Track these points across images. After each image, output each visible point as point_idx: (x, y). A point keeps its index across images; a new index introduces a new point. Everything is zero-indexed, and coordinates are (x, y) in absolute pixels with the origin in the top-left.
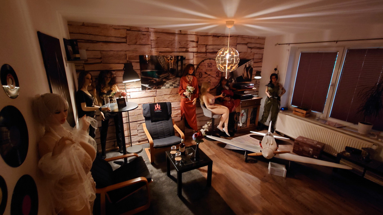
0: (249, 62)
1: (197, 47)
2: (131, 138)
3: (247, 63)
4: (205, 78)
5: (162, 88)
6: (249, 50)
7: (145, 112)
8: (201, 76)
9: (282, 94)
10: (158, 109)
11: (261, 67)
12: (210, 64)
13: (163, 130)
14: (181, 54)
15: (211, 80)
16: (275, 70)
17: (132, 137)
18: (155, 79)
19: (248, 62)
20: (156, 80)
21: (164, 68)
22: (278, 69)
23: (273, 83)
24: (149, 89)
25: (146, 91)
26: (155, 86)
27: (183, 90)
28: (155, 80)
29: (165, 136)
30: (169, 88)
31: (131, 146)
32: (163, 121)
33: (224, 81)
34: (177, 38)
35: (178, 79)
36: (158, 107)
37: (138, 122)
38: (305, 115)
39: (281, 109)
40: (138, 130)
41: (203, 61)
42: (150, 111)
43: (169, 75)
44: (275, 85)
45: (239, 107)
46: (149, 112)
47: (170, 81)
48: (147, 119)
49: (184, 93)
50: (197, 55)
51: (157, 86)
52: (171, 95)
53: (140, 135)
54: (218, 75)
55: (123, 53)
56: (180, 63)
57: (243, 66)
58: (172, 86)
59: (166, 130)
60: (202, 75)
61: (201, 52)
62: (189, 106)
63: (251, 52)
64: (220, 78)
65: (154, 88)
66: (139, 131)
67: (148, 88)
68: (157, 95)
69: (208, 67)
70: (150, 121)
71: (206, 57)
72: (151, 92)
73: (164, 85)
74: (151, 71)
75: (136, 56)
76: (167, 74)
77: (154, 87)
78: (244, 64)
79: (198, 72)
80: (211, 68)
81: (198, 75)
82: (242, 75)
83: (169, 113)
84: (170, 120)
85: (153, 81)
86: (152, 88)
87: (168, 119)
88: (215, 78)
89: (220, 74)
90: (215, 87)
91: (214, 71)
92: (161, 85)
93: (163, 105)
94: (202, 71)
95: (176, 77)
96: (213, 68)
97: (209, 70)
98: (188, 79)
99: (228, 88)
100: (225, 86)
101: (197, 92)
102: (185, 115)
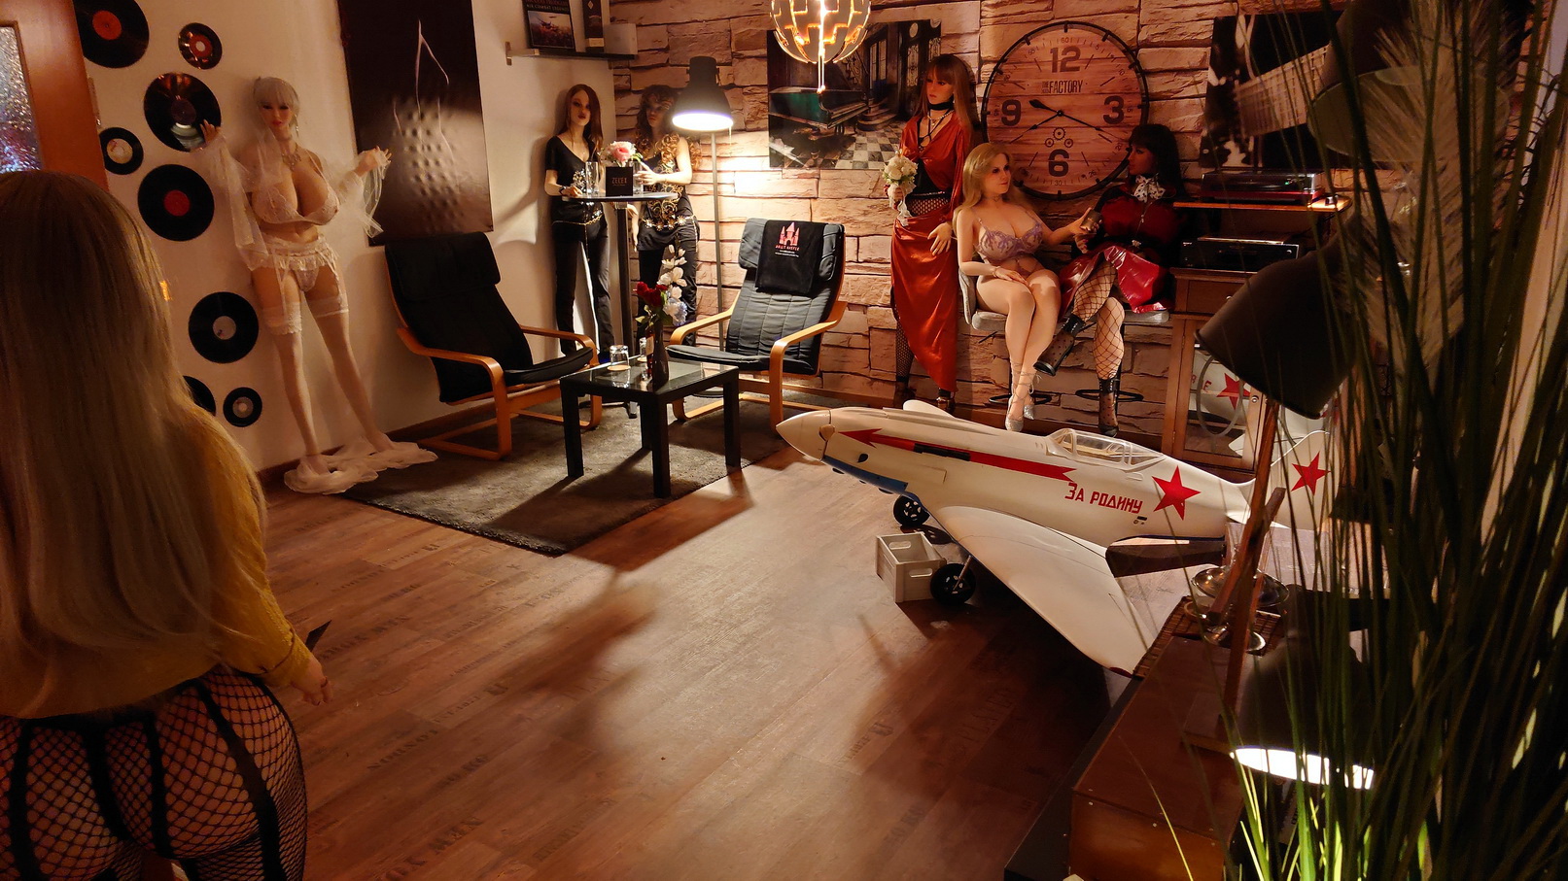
4: (1035, 127)
5: (840, 164)
7: (747, 249)
8: (1011, 118)
10: (789, 242)
12: (1065, 53)
13: (779, 331)
14: (921, 13)
18: (813, 124)
20: (817, 131)
21: (849, 78)
24: (794, 165)
25: (784, 171)
26: (816, 156)
28: (814, 128)
32: (794, 298)
36: (790, 235)
41: (1026, 39)
42: (760, 246)
43: (870, 110)
47: (871, 135)
48: (749, 274)
50: (999, 11)
51: (822, 154)
52: (874, 202)
54: (1115, 115)
55: (721, 26)
56: (913, 56)
58: (880, 159)
60: (1018, 113)
62: (915, 256)
65: (811, 162)
67: (792, 160)
68: (822, 194)
69: (1055, 70)
70: (754, 286)
71: (1044, 15)
72: (800, 177)
73: (848, 155)
74: (803, 91)
75: (758, 35)
76: (860, 105)
77: (812, 157)
79: (998, 98)
80: (1075, 76)
81: (996, 113)
83: (825, 269)
84: (821, 299)
85: (807, 135)
86: (804, 160)
87: (812, 294)
88: (1098, 129)
89: (1130, 110)
90: (1100, 185)
91: (1092, 93)
92: (836, 154)
93: (811, 232)
94: (1020, 92)
95: (894, 120)
96: (1085, 75)
97: (1062, 87)
98: (924, 126)
99: (1156, 192)
100: (1143, 178)
101: (955, 193)
102: (897, 300)
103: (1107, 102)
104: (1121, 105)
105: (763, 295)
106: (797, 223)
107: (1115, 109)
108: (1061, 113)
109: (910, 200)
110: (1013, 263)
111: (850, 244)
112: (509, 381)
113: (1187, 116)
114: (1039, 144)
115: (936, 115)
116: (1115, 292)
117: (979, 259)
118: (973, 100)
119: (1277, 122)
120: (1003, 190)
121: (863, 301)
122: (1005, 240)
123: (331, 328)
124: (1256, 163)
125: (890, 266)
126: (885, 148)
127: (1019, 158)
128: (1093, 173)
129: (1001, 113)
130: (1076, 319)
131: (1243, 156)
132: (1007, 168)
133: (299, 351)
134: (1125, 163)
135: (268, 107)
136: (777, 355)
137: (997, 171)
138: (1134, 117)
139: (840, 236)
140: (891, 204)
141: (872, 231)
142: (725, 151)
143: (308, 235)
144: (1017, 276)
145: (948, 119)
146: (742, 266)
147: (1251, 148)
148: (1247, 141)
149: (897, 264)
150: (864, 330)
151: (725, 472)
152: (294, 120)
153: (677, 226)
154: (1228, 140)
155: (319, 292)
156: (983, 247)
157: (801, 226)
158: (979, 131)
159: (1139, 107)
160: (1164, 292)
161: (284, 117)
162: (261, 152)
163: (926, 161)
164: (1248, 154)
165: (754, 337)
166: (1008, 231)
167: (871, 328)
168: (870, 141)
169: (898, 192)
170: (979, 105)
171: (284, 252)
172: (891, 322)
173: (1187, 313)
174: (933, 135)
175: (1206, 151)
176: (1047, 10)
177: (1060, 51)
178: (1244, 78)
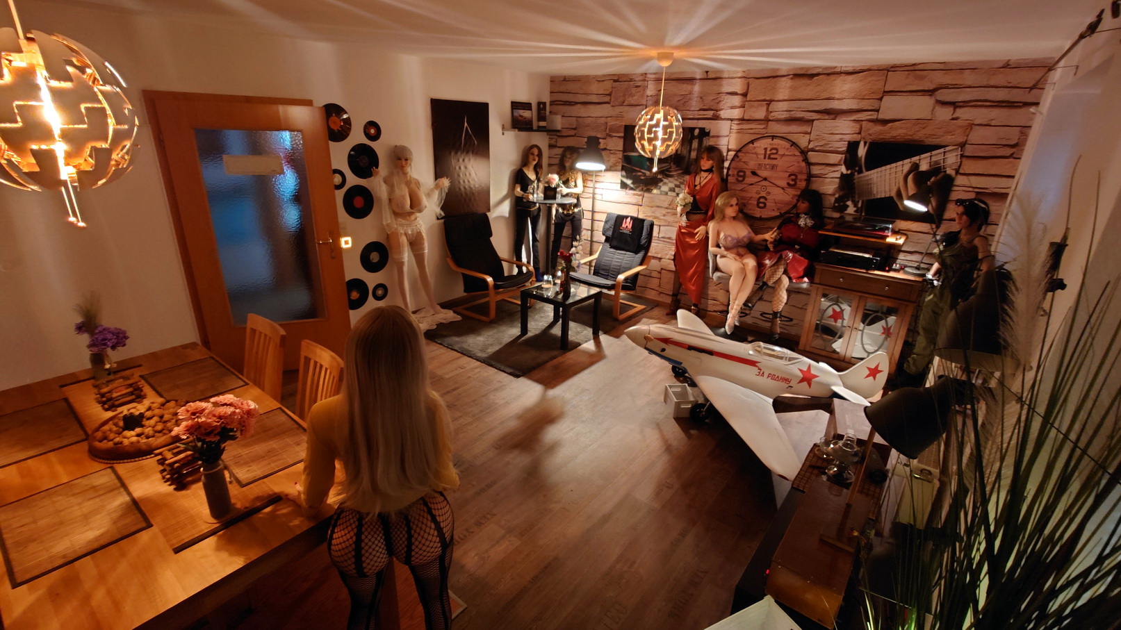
0: (934, 153)
1: (743, 106)
3: (925, 158)
5: (654, 191)
7: (605, 227)
10: (627, 226)
11: (1011, 177)
12: (771, 150)
14: (701, 124)
18: (643, 171)
19: (929, 154)
20: (644, 174)
24: (632, 189)
25: (627, 191)
26: (643, 186)
34: (697, 88)
36: (628, 224)
41: (752, 142)
42: (614, 226)
43: (671, 168)
46: (611, 229)
47: (671, 179)
48: (607, 239)
50: (740, 127)
51: (646, 185)
52: (669, 210)
55: (603, 120)
56: (695, 144)
58: (674, 191)
59: (624, 270)
60: (744, 177)
61: (751, 119)
65: (640, 188)
67: (631, 187)
68: (644, 204)
69: (765, 158)
70: (609, 245)
72: (634, 195)
73: (658, 187)
74: (639, 156)
75: (621, 126)
76: (667, 164)
79: (735, 168)
80: (774, 162)
81: (733, 175)
82: (893, 194)
83: (643, 241)
84: (640, 255)
85: (640, 176)
86: (637, 187)
87: (636, 252)
88: (783, 189)
89: (801, 180)
90: (781, 215)
91: (783, 171)
92: (653, 186)
93: (638, 222)
94: (746, 166)
95: (683, 173)
96: (780, 162)
97: (768, 167)
98: (698, 179)
99: (810, 222)
100: (803, 215)
101: (710, 213)
102: (676, 258)
103: (790, 176)
104: (796, 178)
105: (612, 250)
106: (632, 218)
107: (793, 180)
108: (765, 179)
109: (688, 214)
110: (735, 251)
111: (656, 229)
112: (496, 287)
113: (829, 185)
114: (753, 193)
115: (704, 174)
116: (785, 272)
117: (720, 248)
118: (723, 168)
119: (874, 194)
120: (734, 215)
121: (659, 256)
122: (733, 239)
123: (419, 258)
124: (861, 214)
125: (675, 241)
126: (677, 186)
127: (743, 198)
128: (778, 209)
129: (736, 176)
130: (765, 284)
131: (855, 209)
132: (737, 204)
133: (405, 269)
134: (795, 206)
135: (400, 159)
136: (619, 283)
137: (732, 206)
138: (802, 184)
139: (652, 225)
140: (679, 215)
141: (667, 224)
142: (599, 179)
143: (413, 217)
144: (737, 258)
145: (710, 176)
146: (604, 234)
147: (860, 205)
148: (858, 202)
149: (678, 243)
150: (659, 269)
151: (592, 338)
152: (410, 165)
153: (574, 213)
154: (848, 200)
155: (415, 243)
156: (722, 242)
157: (635, 220)
158: (724, 185)
159: (805, 180)
160: (809, 273)
161: (406, 164)
162: (396, 180)
163: (697, 197)
164: (858, 208)
165: (607, 270)
166: (735, 236)
167: (662, 269)
168: (670, 182)
169: (682, 210)
170: (725, 171)
171: (402, 225)
172: (672, 267)
173: (819, 284)
174: (702, 184)
175: (836, 205)
176: (764, 128)
177: (769, 149)
178: (860, 172)
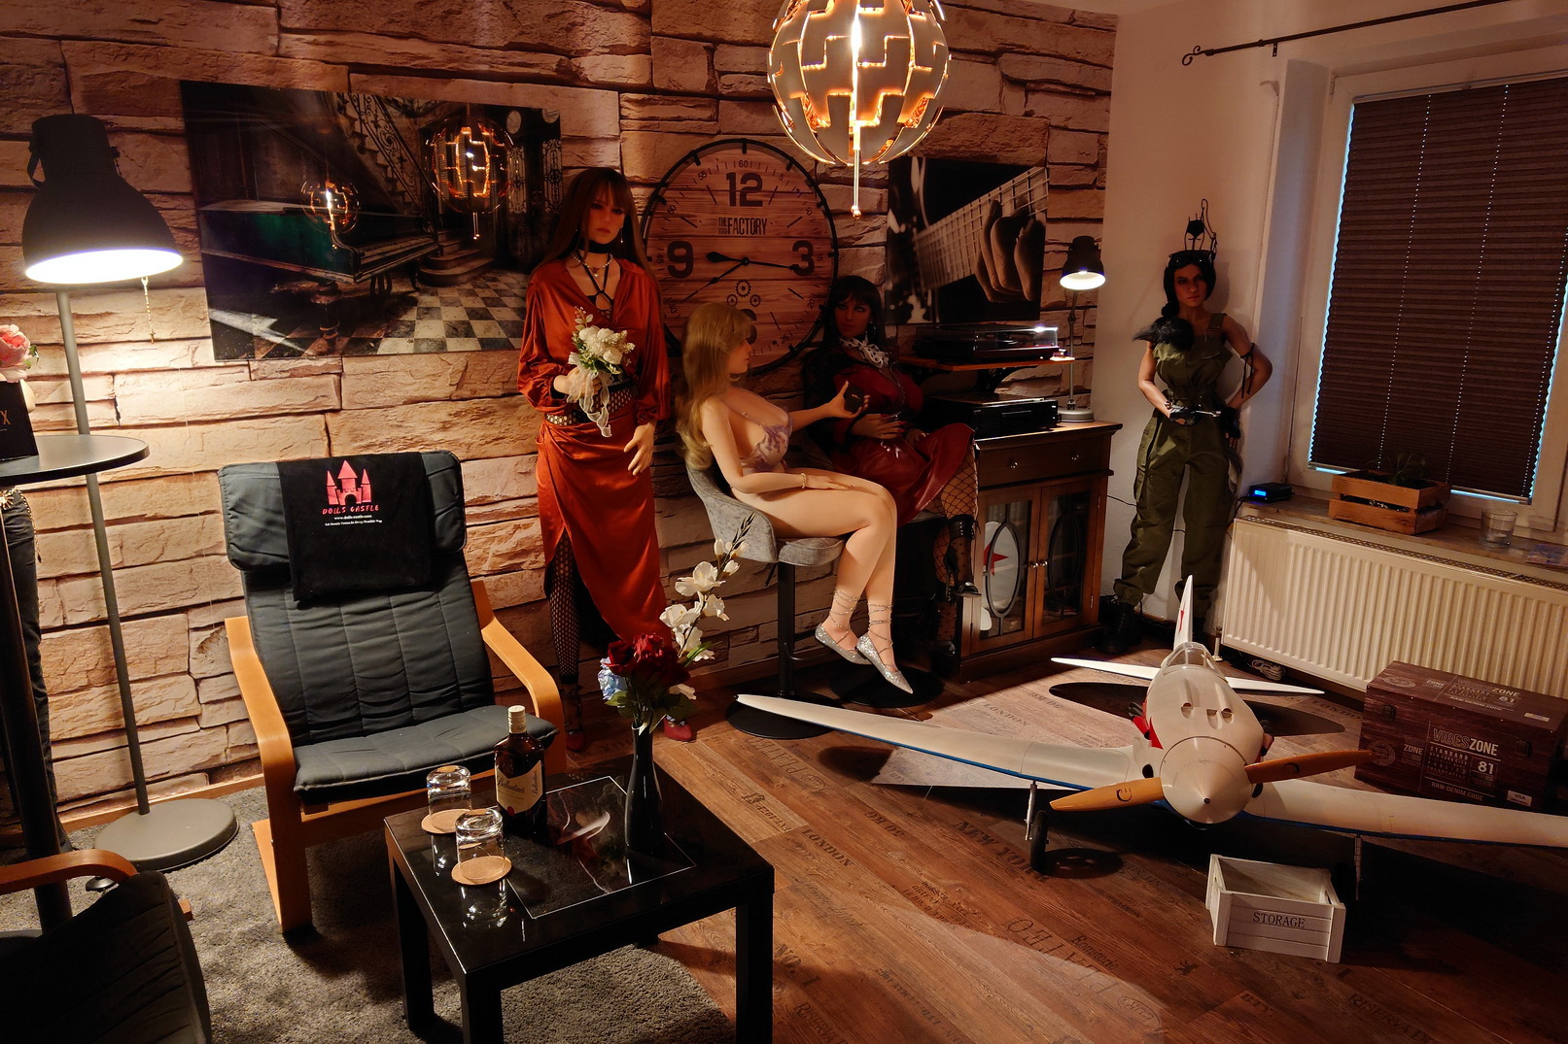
0: (1018, 179)
1: (644, 49)
2: (134, 747)
3: (1007, 191)
4: (715, 280)
5: (386, 345)
6: (1015, 101)
7: (243, 530)
8: (681, 267)
9: (1250, 387)
10: (351, 500)
11: (1100, 221)
12: (743, 181)
13: (394, 667)
14: (525, 95)
15: (757, 299)
16: (1191, 236)
17: (143, 736)
18: (320, 273)
19: (1010, 184)
20: (333, 288)
21: (393, 193)
22: (1213, 222)
23: (1183, 315)
24: (278, 352)
25: (254, 365)
26: (330, 333)
27: (551, 360)
28: (321, 281)
29: (410, 708)
30: (441, 347)
31: (143, 808)
32: (394, 600)
33: (851, 307)
35: (512, 281)
36: (350, 489)
37: (192, 613)
38: (1412, 515)
39: (1250, 498)
40: (197, 682)
41: (694, 156)
42: (282, 519)
43: (440, 251)
44: (1201, 326)
45: (961, 476)
46: (273, 529)
47: (448, 293)
48: (261, 579)
49: (560, 384)
50: (647, 111)
51: (345, 330)
52: (461, 405)
53: (213, 716)
54: (804, 265)
56: (516, 164)
57: (979, 209)
58: (469, 333)
59: (424, 665)
60: (689, 259)
61: (673, 88)
62: (602, 482)
63: (1028, 114)
64: (822, 289)
65: (321, 344)
66: (209, 691)
67: (272, 343)
68: (351, 402)
69: (733, 203)
70: (289, 600)
71: (710, 127)
72: (294, 374)
73: (403, 329)
74: (288, 211)
75: (155, 85)
76: (421, 241)
77: (321, 334)
78: (985, 198)
79: (660, 237)
80: (757, 213)
81: (660, 259)
82: (975, 270)
83: (446, 534)
86: (305, 343)
88: (787, 282)
89: (819, 257)
90: (793, 353)
92: (377, 328)
93: (397, 473)
94: (689, 229)
95: (489, 267)
96: (769, 213)
97: (744, 226)
100: (857, 341)
103: (796, 247)
104: (811, 252)
106: (356, 461)
107: (804, 258)
108: (744, 261)
124: (934, 318)
128: (784, 338)
129: (666, 259)
138: (824, 267)
144: (834, 481)
145: (614, 266)
146: (237, 562)
147: (929, 303)
154: (911, 294)
159: (830, 255)
164: (928, 309)
168: (445, 303)
175: (892, 305)
176: (710, 119)
177: (738, 178)
178: (921, 227)
